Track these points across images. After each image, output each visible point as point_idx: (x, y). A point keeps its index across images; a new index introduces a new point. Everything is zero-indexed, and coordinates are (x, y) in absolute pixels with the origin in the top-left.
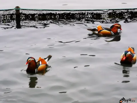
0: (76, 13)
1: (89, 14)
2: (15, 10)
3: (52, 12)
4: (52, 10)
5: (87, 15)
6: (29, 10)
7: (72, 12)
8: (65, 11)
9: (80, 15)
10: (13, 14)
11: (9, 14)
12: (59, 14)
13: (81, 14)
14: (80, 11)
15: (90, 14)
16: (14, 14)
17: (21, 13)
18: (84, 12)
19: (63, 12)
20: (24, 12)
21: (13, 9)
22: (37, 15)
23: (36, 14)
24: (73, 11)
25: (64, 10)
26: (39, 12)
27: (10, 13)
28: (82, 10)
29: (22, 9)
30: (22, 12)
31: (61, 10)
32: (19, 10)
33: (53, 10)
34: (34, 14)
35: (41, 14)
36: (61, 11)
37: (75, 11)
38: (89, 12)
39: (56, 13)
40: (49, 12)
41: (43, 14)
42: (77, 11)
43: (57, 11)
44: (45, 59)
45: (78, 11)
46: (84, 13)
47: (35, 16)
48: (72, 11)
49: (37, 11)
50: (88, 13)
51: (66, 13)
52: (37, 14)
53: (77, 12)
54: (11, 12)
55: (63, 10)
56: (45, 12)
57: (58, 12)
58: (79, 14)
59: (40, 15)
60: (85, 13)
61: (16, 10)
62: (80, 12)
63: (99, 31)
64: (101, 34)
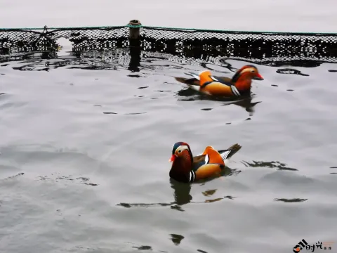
0: (277, 41)
1: (311, 43)
2: (127, 30)
3: (219, 36)
4: (217, 32)
5: (306, 45)
6: (163, 29)
7: (267, 38)
8: (249, 35)
9: (286, 46)
10: (123, 38)
11: (113, 39)
12: (234, 41)
13: (290, 44)
14: (288, 34)
15: (313, 44)
16: (126, 39)
17: (144, 37)
18: (297, 38)
19: (245, 37)
20: (149, 34)
21: (123, 27)
22: (181, 43)
23: (178, 40)
24: (271, 35)
25: (248, 33)
26: (185, 36)
27: (117, 36)
28: (293, 34)
29: (144, 27)
30: (144, 35)
31: (240, 33)
32: (138, 29)
33: (221, 32)
34: (175, 40)
35: (191, 40)
36: (239, 35)
37: (275, 35)
38: (310, 38)
39: (228, 38)
40: (211, 36)
41: (196, 39)
42: (279, 34)
43: (230, 35)
44: (221, 152)
45: (284, 34)
46: (297, 40)
47: (177, 44)
48: (266, 35)
49: (181, 31)
50: (307, 40)
51: (252, 40)
52: (180, 41)
53: (280, 38)
54: (120, 34)
55: (244, 33)
56: (200, 36)
57: (232, 37)
58: (285, 42)
59: (187, 42)
60: (300, 41)
61: (131, 28)
62: (287, 38)
63: (202, 84)
64: (208, 93)
